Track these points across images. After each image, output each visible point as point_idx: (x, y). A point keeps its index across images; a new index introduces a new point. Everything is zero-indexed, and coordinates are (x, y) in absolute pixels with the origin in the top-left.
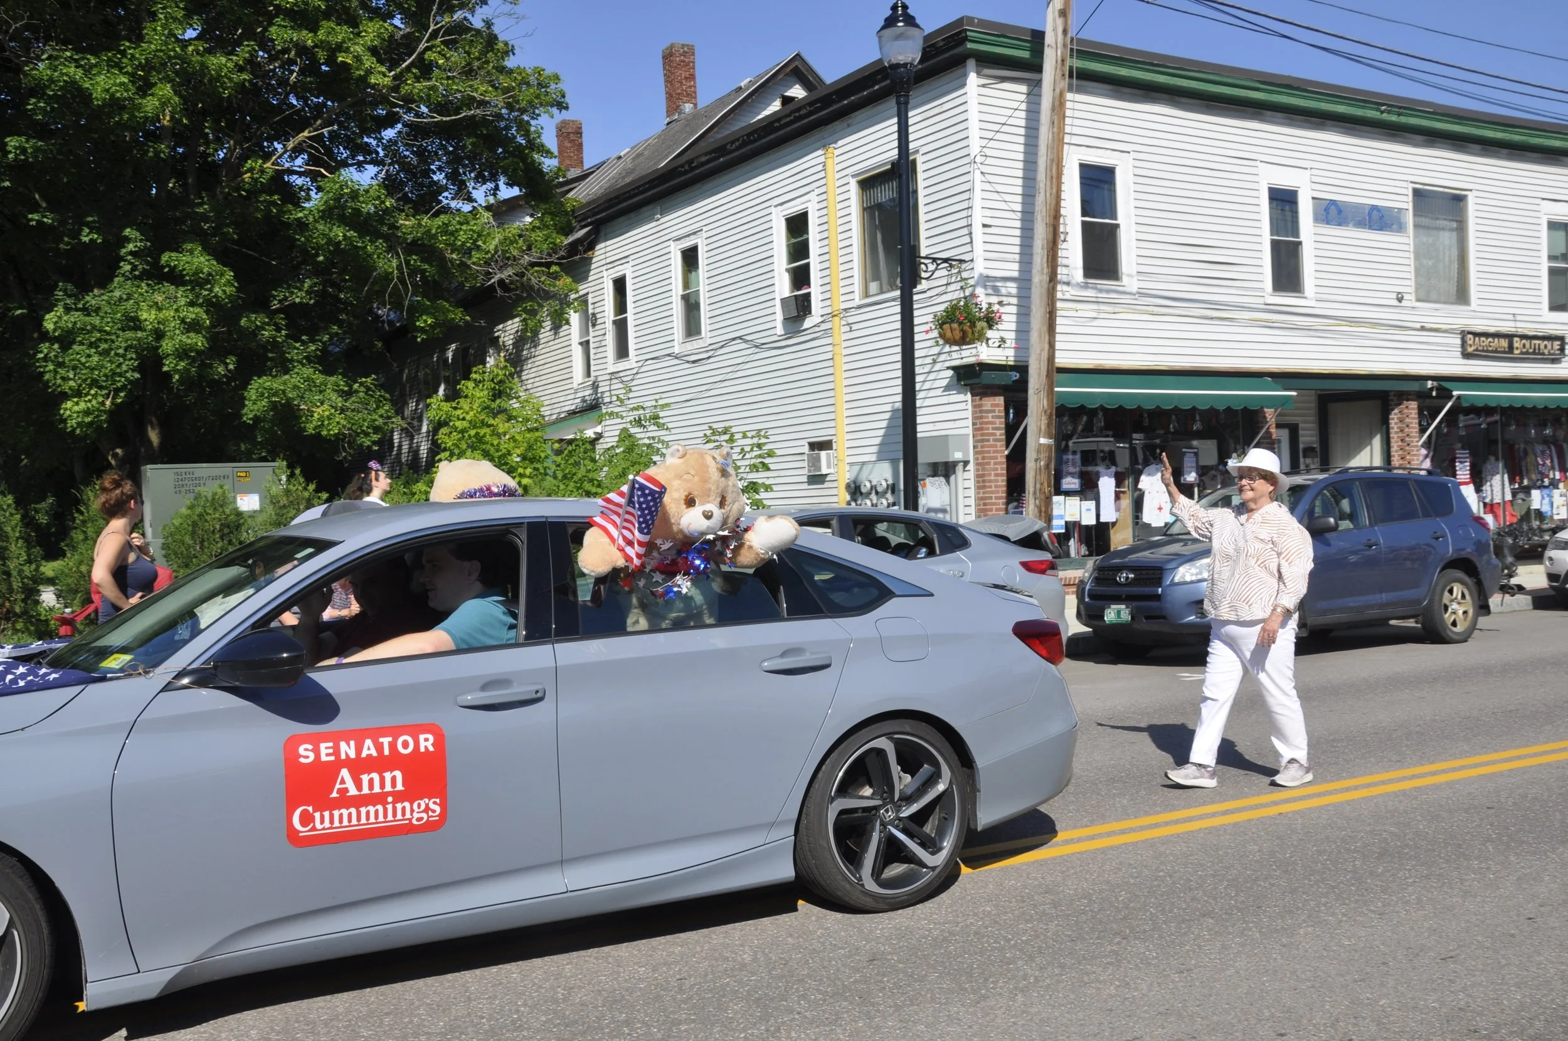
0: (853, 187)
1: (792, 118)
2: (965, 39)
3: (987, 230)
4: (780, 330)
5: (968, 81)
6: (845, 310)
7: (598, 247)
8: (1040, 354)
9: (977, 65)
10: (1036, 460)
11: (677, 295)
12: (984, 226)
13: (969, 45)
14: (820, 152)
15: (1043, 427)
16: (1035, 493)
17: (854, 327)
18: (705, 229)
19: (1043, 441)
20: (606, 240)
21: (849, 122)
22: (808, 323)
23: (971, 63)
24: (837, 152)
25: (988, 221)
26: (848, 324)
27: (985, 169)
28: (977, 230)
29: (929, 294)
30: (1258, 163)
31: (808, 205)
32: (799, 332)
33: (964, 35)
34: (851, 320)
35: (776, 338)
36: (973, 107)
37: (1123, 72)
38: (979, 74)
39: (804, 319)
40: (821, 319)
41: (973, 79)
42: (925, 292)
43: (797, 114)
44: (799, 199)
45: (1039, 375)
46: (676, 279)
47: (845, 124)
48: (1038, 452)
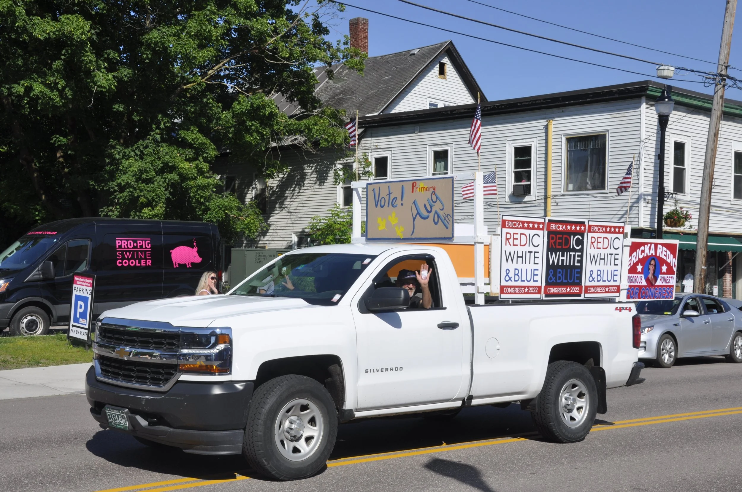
0: (564, 139)
1: (530, 103)
2: (647, 89)
3: (646, 171)
4: (507, 199)
5: (642, 106)
6: (555, 196)
7: (362, 140)
8: (704, 233)
9: (646, 99)
10: (700, 275)
11: (429, 173)
12: (645, 169)
13: (648, 92)
14: (545, 120)
15: (704, 262)
16: (699, 288)
17: (559, 204)
18: (454, 143)
19: (703, 267)
20: (372, 137)
21: (563, 110)
22: (527, 198)
23: (644, 99)
24: (554, 122)
25: (646, 167)
26: (555, 202)
27: (646, 144)
28: (642, 171)
29: (609, 195)
30: (732, 141)
31: (532, 143)
32: (520, 203)
33: (647, 88)
34: (557, 200)
35: (504, 203)
36: (643, 117)
37: (694, 102)
38: (647, 104)
39: (525, 196)
40: (537, 198)
41: (644, 106)
42: (607, 194)
43: (534, 102)
44: (525, 140)
45: (703, 241)
46: (429, 165)
47: (561, 110)
48: (701, 272)
